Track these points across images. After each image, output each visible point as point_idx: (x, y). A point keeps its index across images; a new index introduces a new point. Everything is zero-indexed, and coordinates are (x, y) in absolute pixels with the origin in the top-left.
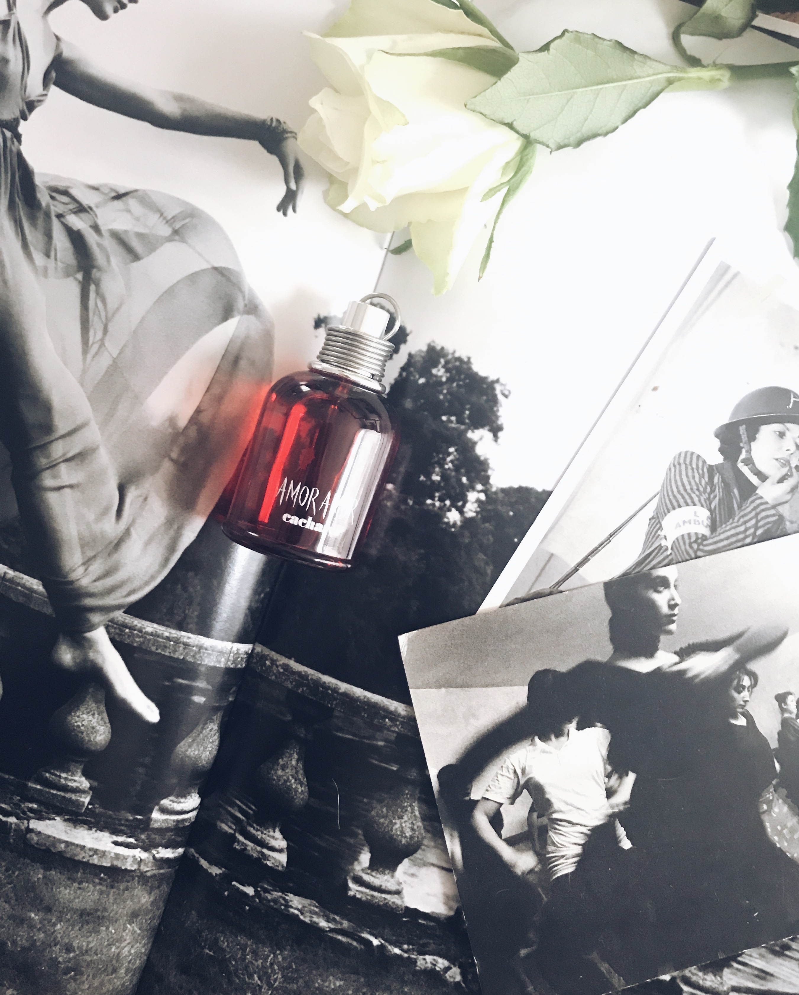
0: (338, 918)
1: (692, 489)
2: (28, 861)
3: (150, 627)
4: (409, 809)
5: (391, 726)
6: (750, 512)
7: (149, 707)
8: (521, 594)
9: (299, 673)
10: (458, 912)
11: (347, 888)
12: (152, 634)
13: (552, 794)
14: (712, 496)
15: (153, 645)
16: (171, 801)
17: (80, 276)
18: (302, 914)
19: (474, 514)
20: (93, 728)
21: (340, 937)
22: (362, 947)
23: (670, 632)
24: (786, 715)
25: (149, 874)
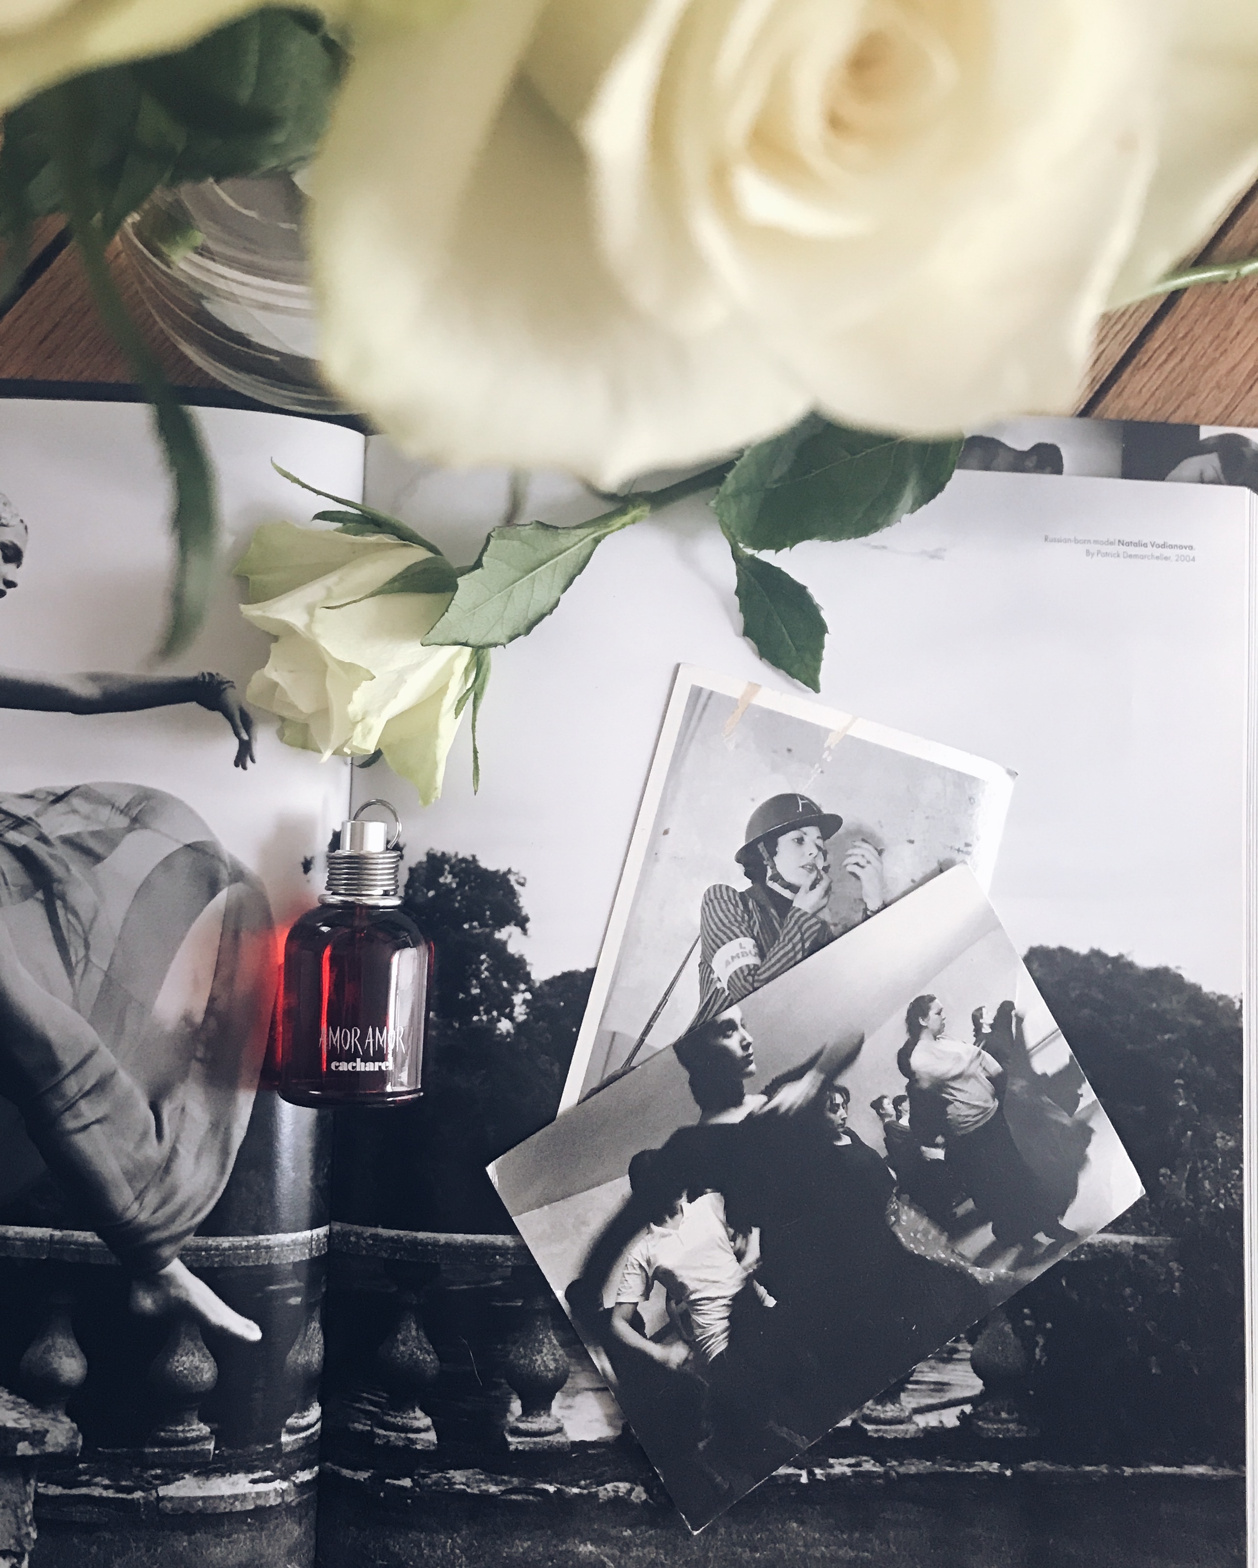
0: (506, 1478)
1: (730, 922)
2: (168, 1533)
3: (225, 1242)
4: (546, 1340)
5: (503, 1262)
6: (793, 928)
7: (248, 1326)
8: (595, 1084)
9: (391, 1239)
10: (625, 1428)
11: (508, 1444)
12: (230, 1249)
13: (685, 1276)
14: (752, 923)
15: (234, 1259)
16: (296, 1418)
17: (40, 895)
18: (468, 1487)
19: (525, 1017)
20: (197, 1368)
21: (513, 1497)
22: (539, 1498)
23: (751, 1074)
24: (887, 1120)
25: (293, 1504)
